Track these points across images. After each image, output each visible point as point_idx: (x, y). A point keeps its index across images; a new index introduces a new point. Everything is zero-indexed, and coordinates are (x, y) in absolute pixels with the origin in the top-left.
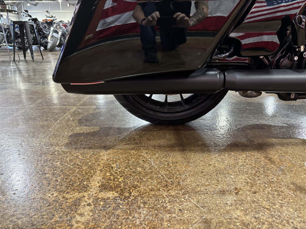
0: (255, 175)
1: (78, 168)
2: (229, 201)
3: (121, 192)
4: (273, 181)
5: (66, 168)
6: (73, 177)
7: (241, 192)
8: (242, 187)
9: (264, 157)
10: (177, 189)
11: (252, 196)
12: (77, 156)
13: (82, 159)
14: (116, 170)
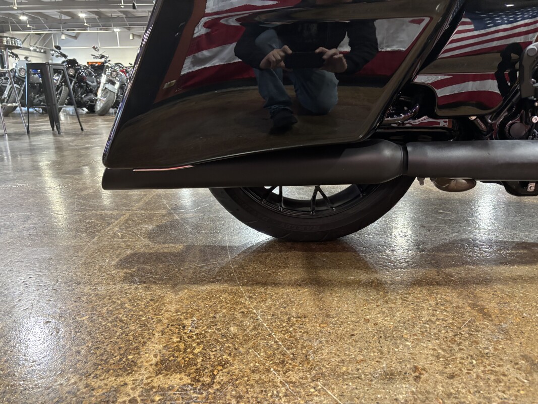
0: (453, 341)
1: (121, 328)
2: (402, 394)
3: (197, 376)
4: (487, 354)
5: (99, 328)
6: (109, 346)
7: (425, 376)
8: (427, 366)
9: (470, 305)
10: (303, 369)
11: (447, 383)
12: (122, 305)
13: (130, 310)
14: (191, 331)
